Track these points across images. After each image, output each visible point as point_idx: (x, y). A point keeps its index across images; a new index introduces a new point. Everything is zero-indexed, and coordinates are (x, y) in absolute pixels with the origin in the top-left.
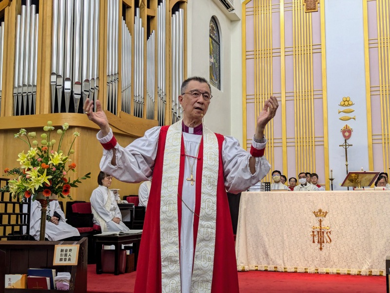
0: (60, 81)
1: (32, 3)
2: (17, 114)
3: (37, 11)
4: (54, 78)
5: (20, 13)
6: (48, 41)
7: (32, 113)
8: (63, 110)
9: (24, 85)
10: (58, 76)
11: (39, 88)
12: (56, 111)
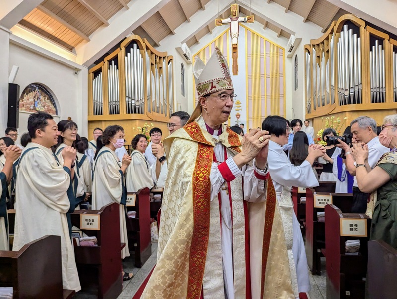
0: (130, 100)
1: (114, 65)
2: (111, 114)
3: (117, 68)
4: (127, 98)
5: (109, 69)
6: (124, 82)
7: (118, 113)
8: (132, 112)
9: (113, 101)
10: (129, 98)
11: (120, 102)
12: (129, 113)
